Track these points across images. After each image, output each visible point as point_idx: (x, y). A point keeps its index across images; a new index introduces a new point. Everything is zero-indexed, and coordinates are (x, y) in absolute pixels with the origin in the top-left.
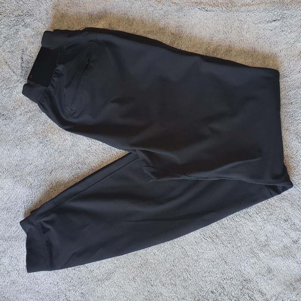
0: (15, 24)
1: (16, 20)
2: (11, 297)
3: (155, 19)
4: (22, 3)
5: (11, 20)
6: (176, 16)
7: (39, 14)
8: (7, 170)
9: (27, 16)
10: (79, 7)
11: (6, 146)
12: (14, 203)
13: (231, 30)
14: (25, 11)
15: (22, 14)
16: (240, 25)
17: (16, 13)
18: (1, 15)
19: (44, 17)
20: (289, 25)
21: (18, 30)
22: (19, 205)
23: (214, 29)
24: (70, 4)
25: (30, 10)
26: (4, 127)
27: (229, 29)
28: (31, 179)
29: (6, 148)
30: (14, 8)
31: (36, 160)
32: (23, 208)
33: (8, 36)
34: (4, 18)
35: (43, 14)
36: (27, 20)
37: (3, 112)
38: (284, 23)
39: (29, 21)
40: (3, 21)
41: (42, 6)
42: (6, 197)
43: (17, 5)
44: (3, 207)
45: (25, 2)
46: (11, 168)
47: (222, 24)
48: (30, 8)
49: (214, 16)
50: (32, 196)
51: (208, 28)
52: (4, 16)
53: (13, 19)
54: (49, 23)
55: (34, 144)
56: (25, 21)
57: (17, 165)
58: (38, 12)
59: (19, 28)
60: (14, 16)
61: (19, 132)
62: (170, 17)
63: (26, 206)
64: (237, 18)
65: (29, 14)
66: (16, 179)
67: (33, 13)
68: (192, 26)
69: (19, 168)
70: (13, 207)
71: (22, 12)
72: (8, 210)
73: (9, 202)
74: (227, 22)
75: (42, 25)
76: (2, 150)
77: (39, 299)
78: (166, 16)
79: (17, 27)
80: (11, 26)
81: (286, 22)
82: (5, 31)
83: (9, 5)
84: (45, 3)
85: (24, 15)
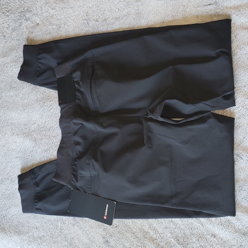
0: (19, 19)
1: (20, 15)
2: (24, 222)
3: (120, 8)
4: (23, 2)
5: (16, 15)
6: (136, 6)
7: (36, 10)
8: (18, 128)
9: (27, 12)
10: (64, 3)
11: (17, 111)
12: (24, 153)
13: (177, 14)
14: (25, 9)
15: (23, 11)
16: (184, 9)
17: (19, 10)
18: (9, 12)
19: (39, 12)
20: (221, 7)
21: (21, 23)
22: (27, 154)
23: (165, 14)
24: (58, 1)
25: (29, 7)
26: (15, 97)
27: (176, 13)
28: (35, 134)
29: (17, 113)
30: (18, 6)
31: (39, 120)
32: (30, 156)
33: (14, 28)
34: (11, 14)
35: (39, 10)
36: (28, 15)
37: (14, 85)
38: (217, 6)
39: (29, 16)
40: (10, 17)
41: (37, 4)
42: (18, 148)
43: (20, 4)
44: (16, 156)
45: (26, 2)
46: (21, 127)
47: (170, 9)
48: (29, 6)
49: (164, 4)
50: (36, 147)
51: (160, 13)
52: (11, 13)
53: (17, 15)
54: (43, 17)
55: (36, 109)
56: (26, 16)
57: (25, 125)
58: (35, 8)
59: (22, 22)
60: (18, 13)
61: (25, 100)
62: (131, 6)
63: (32, 155)
64: (181, 4)
65: (28, 10)
66: (24, 135)
67: (32, 10)
68: (148, 13)
69: (27, 126)
70: (23, 156)
71: (24, 9)
72: (20, 158)
73: (20, 152)
74: (174, 8)
75: (38, 18)
76: (14, 114)
77: (43, 223)
78: (128, 6)
79: (20, 21)
80: (16, 20)
81: (218, 6)
82: (12, 25)
83: (14, 4)
84: (40, 1)
85: (25, 12)
